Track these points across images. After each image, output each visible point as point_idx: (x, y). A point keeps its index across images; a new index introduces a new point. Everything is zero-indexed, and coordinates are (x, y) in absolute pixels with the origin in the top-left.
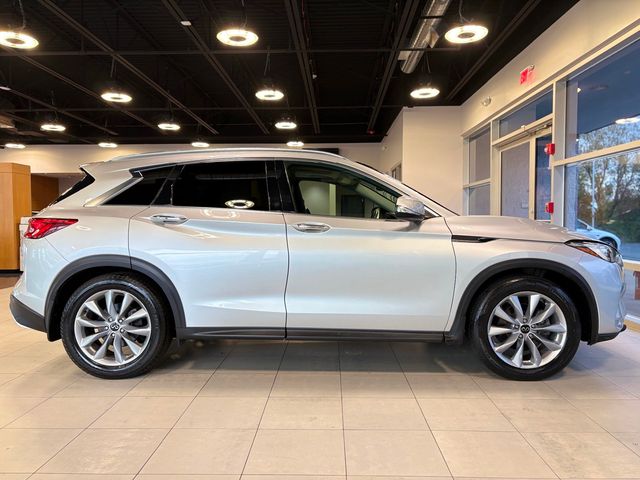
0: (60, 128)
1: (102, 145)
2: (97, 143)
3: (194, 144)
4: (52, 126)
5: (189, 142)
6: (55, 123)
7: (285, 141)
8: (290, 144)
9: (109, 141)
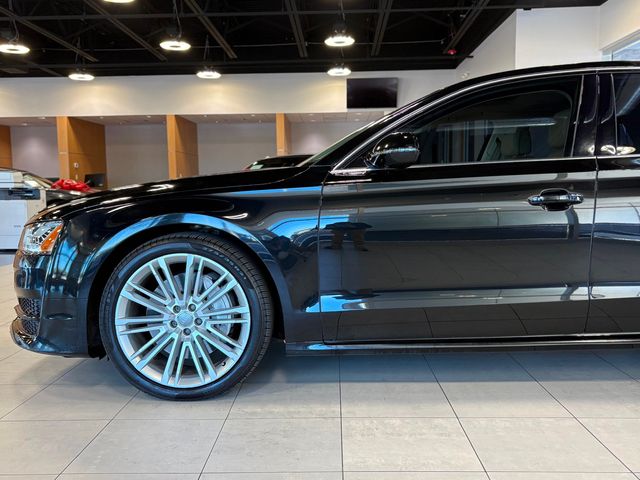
0: (23, 50)
1: (74, 77)
2: (66, 74)
3: (201, 75)
4: (12, 46)
6: (15, 43)
8: (333, 72)
9: (83, 72)
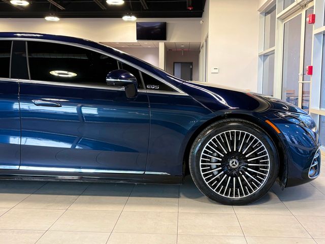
3: (48, 18)
5: (43, 16)
7: (121, 16)
8: (125, 18)
